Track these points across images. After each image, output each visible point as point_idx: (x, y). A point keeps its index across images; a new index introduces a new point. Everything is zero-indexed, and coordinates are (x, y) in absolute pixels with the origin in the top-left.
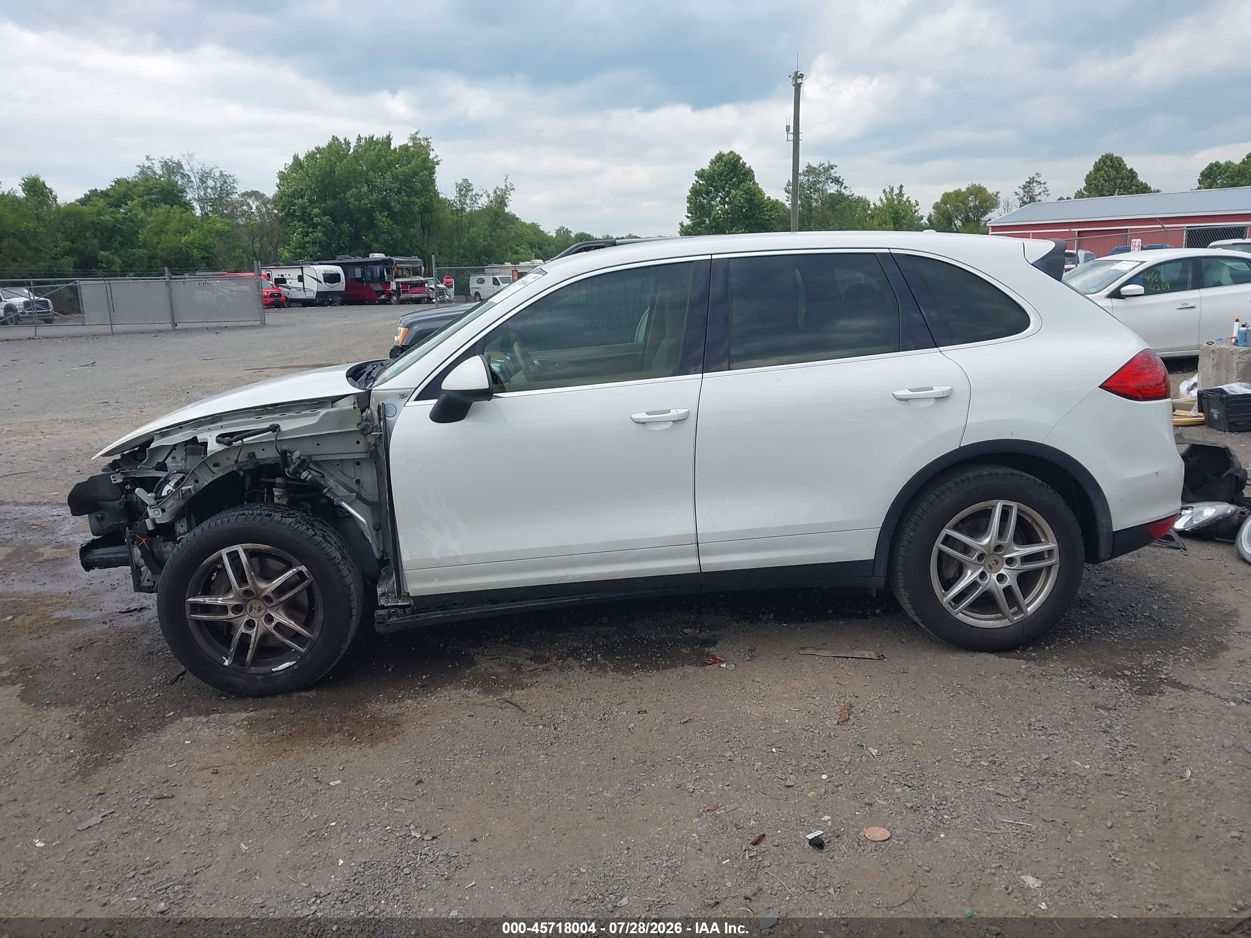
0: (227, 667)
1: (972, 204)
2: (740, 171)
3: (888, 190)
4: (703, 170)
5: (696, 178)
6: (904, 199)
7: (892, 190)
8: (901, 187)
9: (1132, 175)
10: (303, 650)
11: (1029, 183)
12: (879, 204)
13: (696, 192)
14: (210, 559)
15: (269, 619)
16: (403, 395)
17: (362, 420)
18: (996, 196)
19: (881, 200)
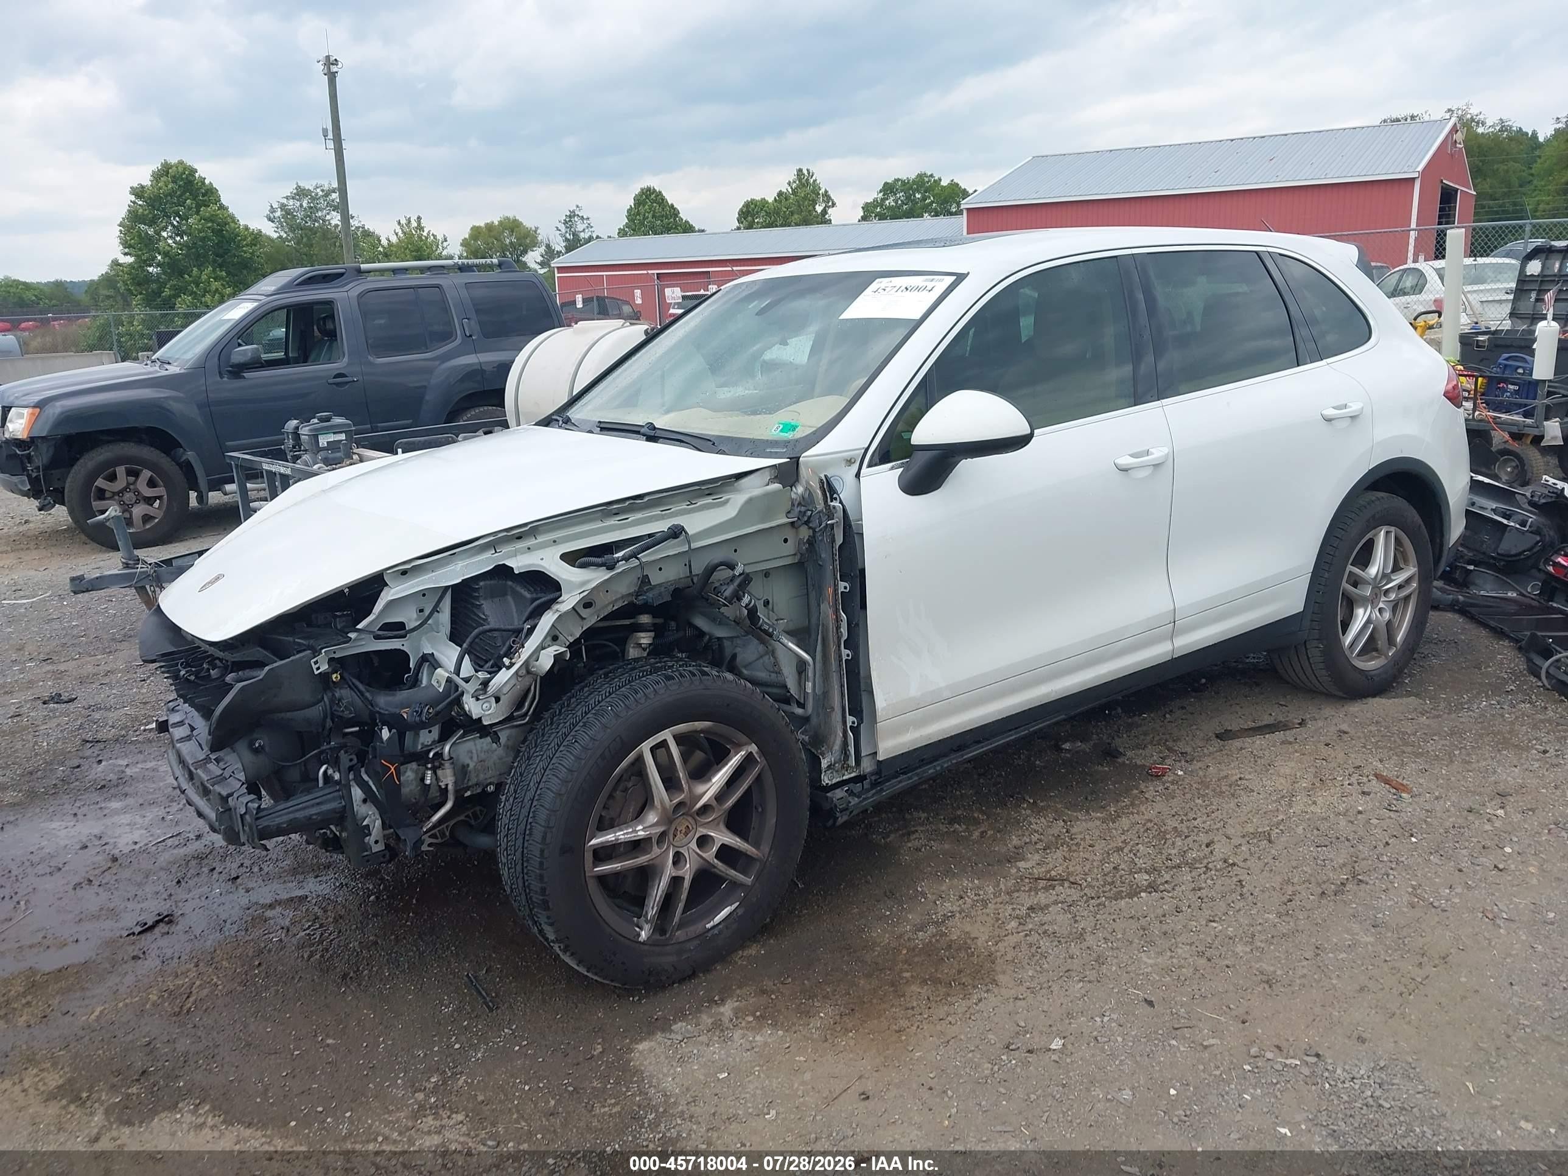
0: (644, 943)
1: (508, 241)
2: (199, 189)
3: (403, 222)
4: (143, 187)
5: (133, 198)
6: (425, 234)
7: (409, 221)
8: (419, 218)
9: (674, 212)
10: (748, 880)
11: (570, 217)
12: (394, 240)
13: (134, 218)
14: (625, 763)
15: (704, 841)
16: (850, 461)
17: (793, 505)
18: (535, 231)
19: (397, 234)
